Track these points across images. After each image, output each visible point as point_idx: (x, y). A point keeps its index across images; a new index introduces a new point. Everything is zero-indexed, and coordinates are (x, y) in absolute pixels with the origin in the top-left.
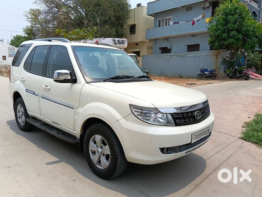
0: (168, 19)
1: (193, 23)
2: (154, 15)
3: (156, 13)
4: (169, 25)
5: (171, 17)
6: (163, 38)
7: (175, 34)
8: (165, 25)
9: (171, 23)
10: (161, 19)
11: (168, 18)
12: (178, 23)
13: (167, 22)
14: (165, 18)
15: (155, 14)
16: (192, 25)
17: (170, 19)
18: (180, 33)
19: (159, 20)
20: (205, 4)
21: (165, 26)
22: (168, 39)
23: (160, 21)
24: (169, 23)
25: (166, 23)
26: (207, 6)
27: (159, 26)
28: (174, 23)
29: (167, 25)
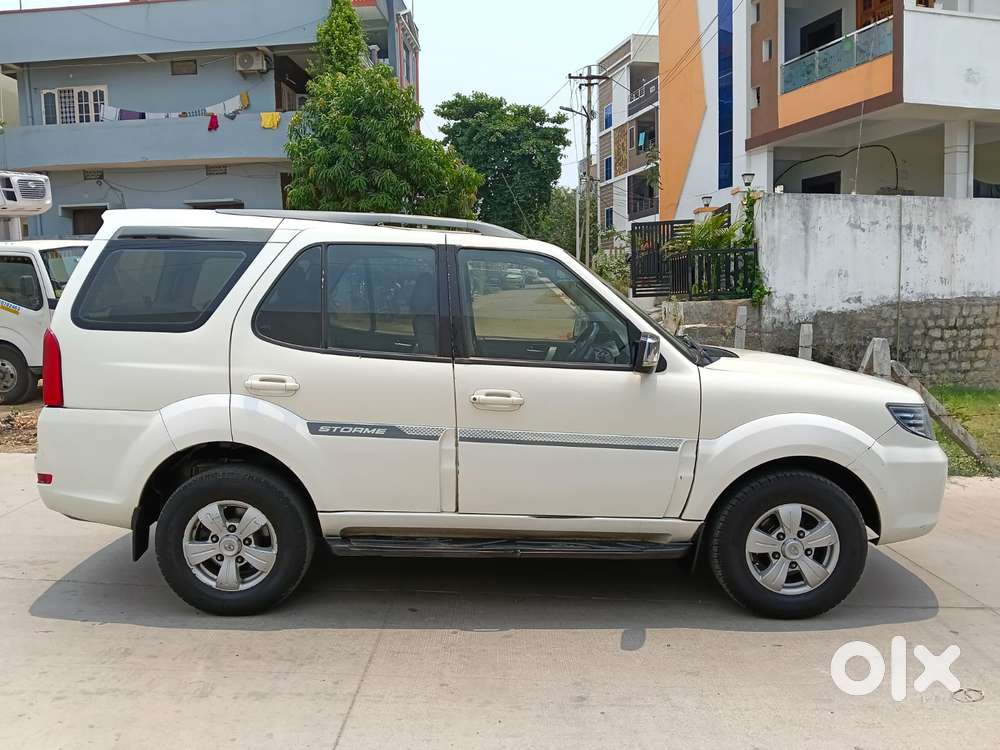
0: (91, 97)
1: (214, 124)
2: (15, 67)
3: (28, 64)
4: (97, 118)
5: (104, 88)
6: (77, 171)
7: (138, 159)
8: (81, 117)
9: (109, 112)
10: (55, 92)
11: (90, 90)
12: (143, 116)
13: (87, 106)
14: (77, 90)
15: (21, 65)
16: (210, 129)
17: (99, 96)
18: (157, 157)
19: (45, 92)
20: (251, 62)
21: (81, 121)
22: (101, 177)
23: (49, 98)
24: (96, 110)
25: (83, 109)
26: (260, 67)
27: (51, 120)
28: (124, 115)
29: (88, 120)
